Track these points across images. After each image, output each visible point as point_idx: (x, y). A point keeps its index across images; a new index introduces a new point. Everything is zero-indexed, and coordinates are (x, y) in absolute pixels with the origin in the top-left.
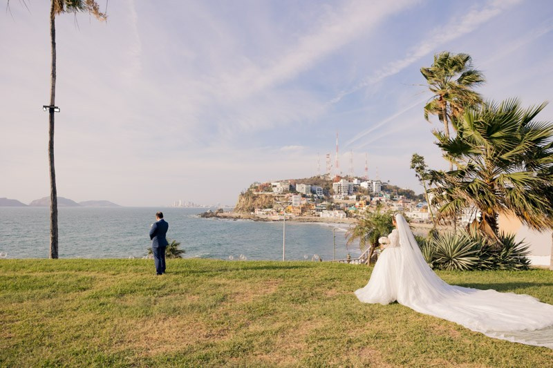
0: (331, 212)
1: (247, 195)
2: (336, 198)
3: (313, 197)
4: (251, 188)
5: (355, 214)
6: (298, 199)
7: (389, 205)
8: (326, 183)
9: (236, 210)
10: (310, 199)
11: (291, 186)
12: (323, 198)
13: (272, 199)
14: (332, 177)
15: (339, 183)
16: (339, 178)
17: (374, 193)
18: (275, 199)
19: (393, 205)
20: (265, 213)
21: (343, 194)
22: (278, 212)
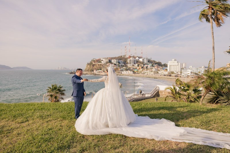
0: (127, 71)
1: (90, 64)
2: (129, 66)
3: (119, 65)
4: (92, 61)
5: (137, 72)
6: (113, 66)
7: (151, 68)
8: (124, 59)
9: (85, 70)
10: (118, 66)
11: (109, 60)
12: (123, 66)
13: (101, 66)
14: (127, 56)
15: (130, 59)
16: (130, 57)
17: (145, 63)
18: (103, 66)
19: (153, 69)
20: (98, 72)
21: (132, 64)
22: (104, 71)
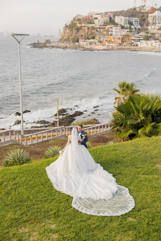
0: (147, 42)
1: (71, 27)
2: (152, 29)
3: (130, 28)
4: (74, 19)
6: (118, 30)
8: (141, 15)
9: (62, 40)
10: (128, 30)
11: (110, 18)
12: (139, 29)
13: (94, 31)
14: (147, 9)
15: (153, 14)
16: (154, 10)
18: (97, 31)
20: (88, 43)
21: (157, 25)
22: (100, 42)
